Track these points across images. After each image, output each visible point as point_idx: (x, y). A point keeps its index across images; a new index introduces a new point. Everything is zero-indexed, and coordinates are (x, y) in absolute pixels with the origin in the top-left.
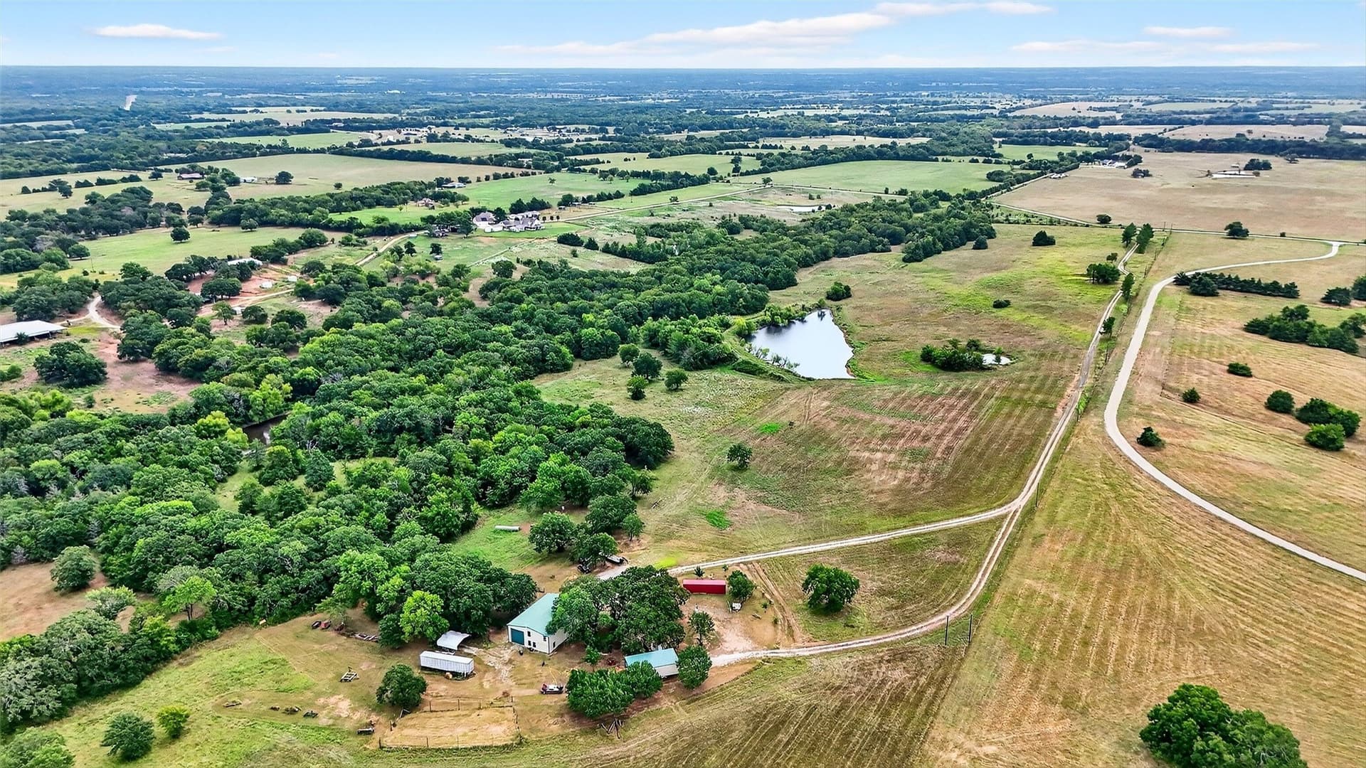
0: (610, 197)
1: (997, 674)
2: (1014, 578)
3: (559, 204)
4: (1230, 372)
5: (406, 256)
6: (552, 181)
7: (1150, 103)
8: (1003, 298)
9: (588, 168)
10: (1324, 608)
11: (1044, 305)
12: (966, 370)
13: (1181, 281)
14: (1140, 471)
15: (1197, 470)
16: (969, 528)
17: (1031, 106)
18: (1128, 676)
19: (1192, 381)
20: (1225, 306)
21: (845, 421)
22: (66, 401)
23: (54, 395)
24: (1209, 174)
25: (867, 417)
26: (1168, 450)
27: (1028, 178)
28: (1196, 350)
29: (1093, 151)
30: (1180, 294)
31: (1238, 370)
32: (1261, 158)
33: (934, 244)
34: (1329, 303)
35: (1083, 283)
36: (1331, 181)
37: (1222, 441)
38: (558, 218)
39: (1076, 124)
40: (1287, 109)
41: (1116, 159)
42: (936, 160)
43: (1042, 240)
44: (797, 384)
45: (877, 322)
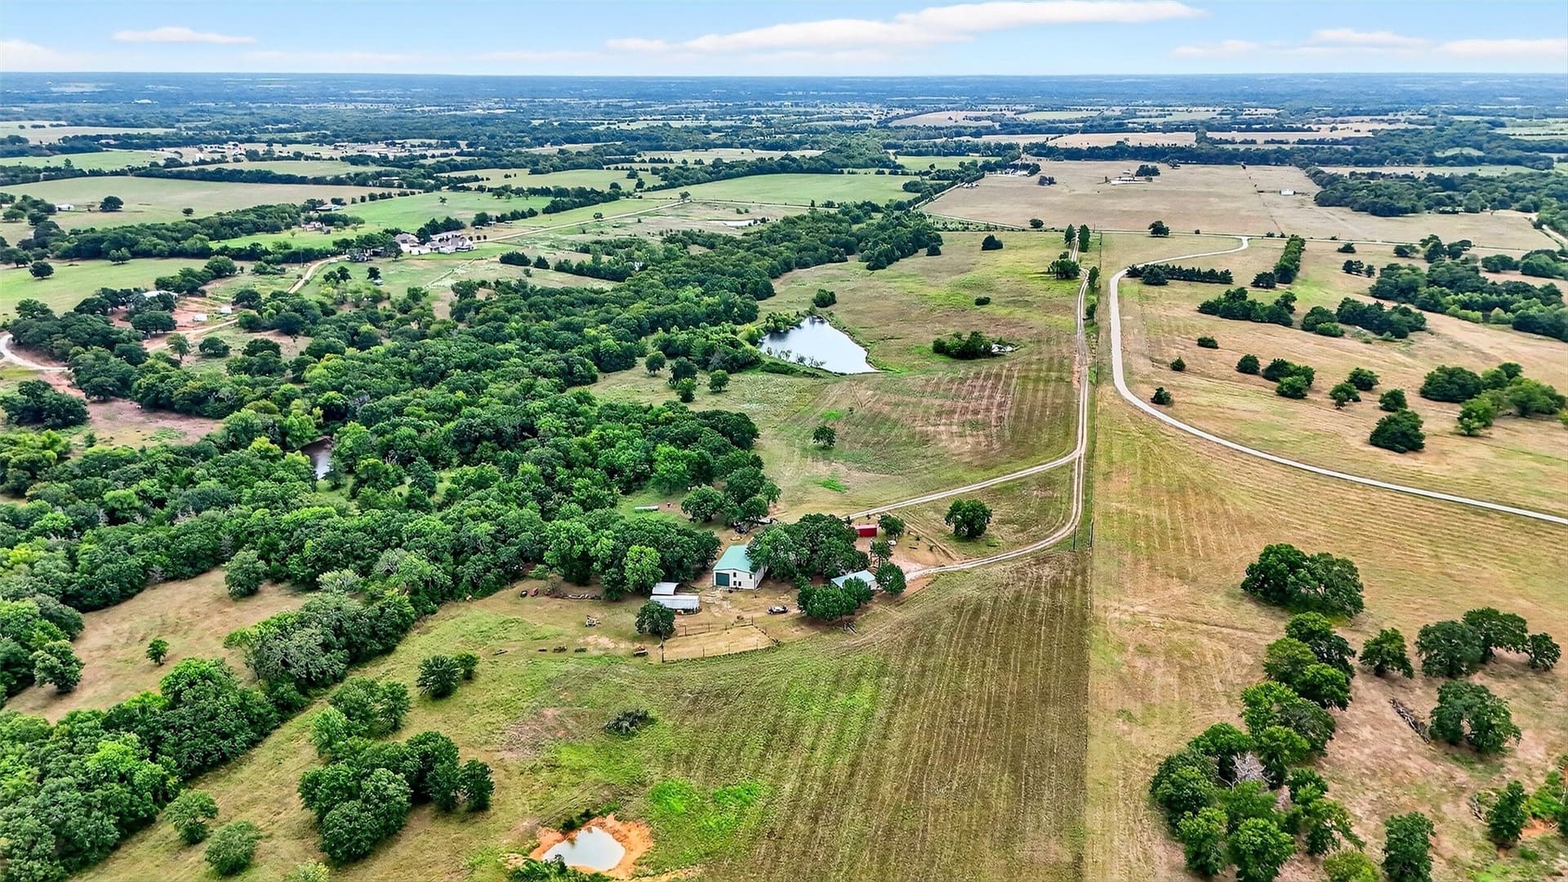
0: (523, 216)
1: (1121, 564)
2: (1102, 503)
3: (473, 224)
4: (1199, 345)
5: (342, 281)
6: (443, 200)
7: (1021, 112)
8: (983, 296)
9: (474, 185)
10: (1335, 501)
11: (1020, 300)
12: (980, 357)
13: (1133, 273)
14: (1165, 423)
15: (1206, 418)
16: (1050, 472)
17: (907, 116)
18: (1216, 556)
19: (1173, 354)
20: (1175, 293)
21: (897, 405)
22: (64, 442)
23: (49, 436)
24: (1107, 180)
25: (914, 400)
26: (1176, 405)
27: (943, 188)
28: (1167, 329)
29: (993, 160)
30: (1135, 285)
31: (1207, 343)
32: (1150, 165)
33: (892, 251)
34: (1258, 286)
35: (1048, 279)
36: (1215, 184)
37: (1214, 397)
38: (485, 237)
39: (959, 134)
40: (1150, 117)
41: (1016, 167)
42: (842, 173)
43: (991, 244)
44: (833, 379)
45: (874, 323)
